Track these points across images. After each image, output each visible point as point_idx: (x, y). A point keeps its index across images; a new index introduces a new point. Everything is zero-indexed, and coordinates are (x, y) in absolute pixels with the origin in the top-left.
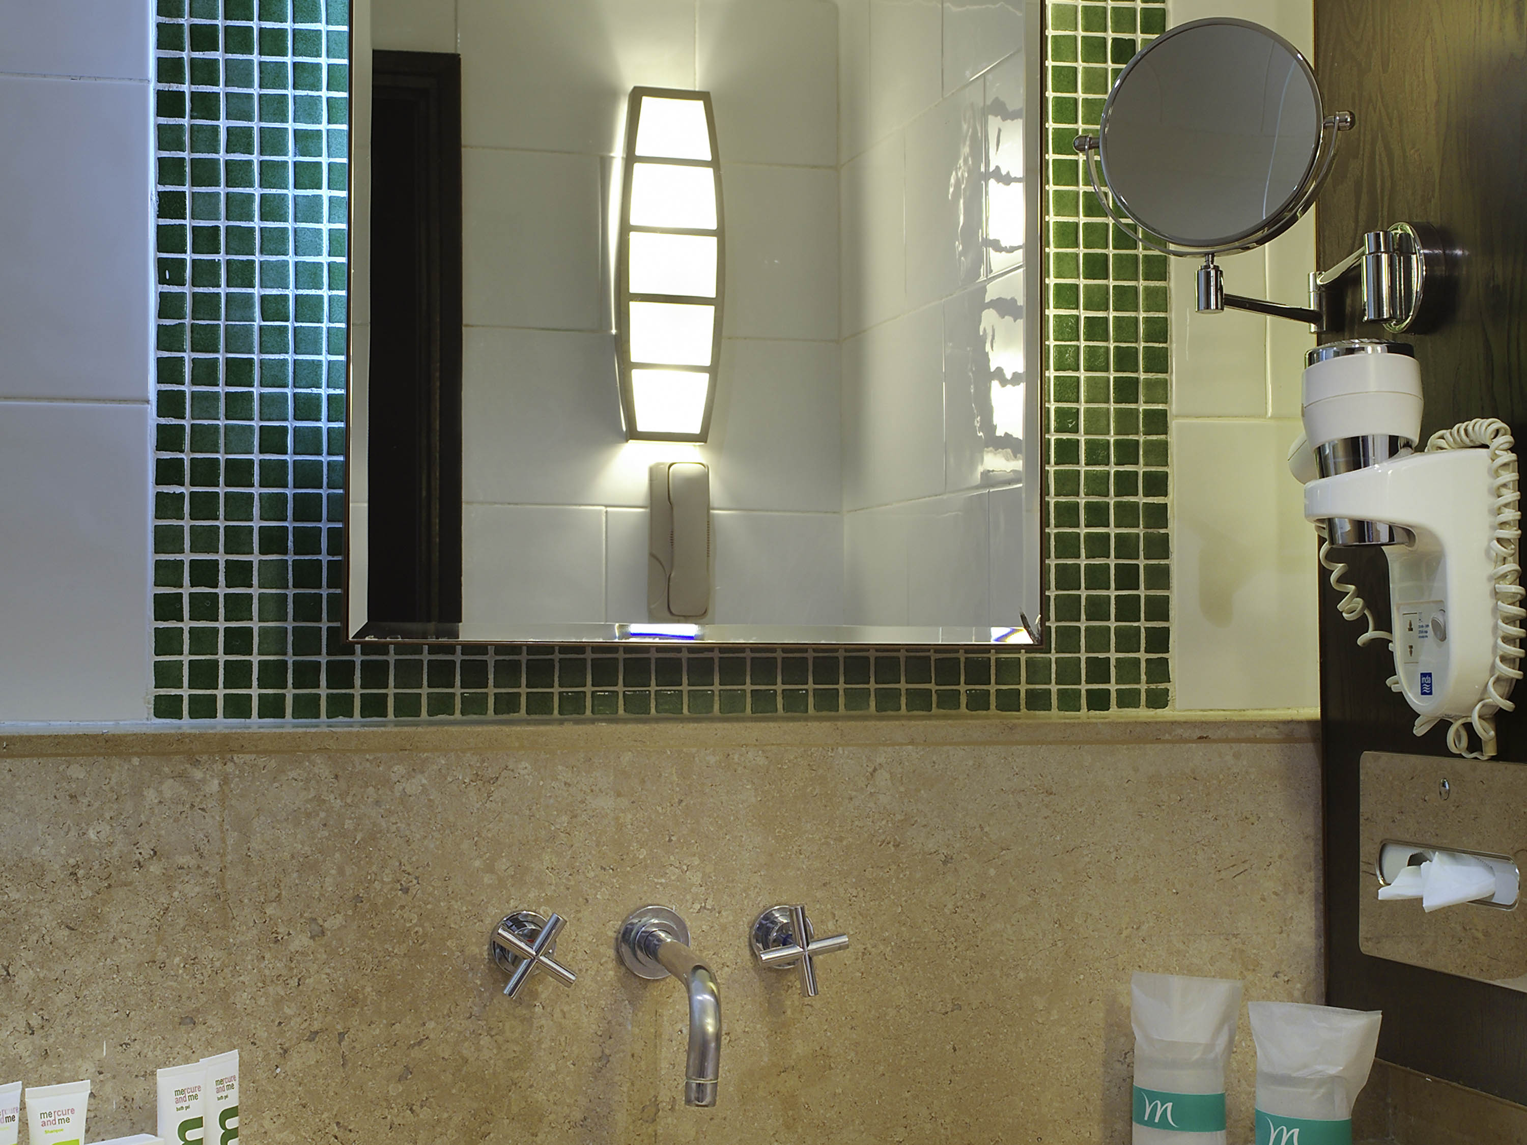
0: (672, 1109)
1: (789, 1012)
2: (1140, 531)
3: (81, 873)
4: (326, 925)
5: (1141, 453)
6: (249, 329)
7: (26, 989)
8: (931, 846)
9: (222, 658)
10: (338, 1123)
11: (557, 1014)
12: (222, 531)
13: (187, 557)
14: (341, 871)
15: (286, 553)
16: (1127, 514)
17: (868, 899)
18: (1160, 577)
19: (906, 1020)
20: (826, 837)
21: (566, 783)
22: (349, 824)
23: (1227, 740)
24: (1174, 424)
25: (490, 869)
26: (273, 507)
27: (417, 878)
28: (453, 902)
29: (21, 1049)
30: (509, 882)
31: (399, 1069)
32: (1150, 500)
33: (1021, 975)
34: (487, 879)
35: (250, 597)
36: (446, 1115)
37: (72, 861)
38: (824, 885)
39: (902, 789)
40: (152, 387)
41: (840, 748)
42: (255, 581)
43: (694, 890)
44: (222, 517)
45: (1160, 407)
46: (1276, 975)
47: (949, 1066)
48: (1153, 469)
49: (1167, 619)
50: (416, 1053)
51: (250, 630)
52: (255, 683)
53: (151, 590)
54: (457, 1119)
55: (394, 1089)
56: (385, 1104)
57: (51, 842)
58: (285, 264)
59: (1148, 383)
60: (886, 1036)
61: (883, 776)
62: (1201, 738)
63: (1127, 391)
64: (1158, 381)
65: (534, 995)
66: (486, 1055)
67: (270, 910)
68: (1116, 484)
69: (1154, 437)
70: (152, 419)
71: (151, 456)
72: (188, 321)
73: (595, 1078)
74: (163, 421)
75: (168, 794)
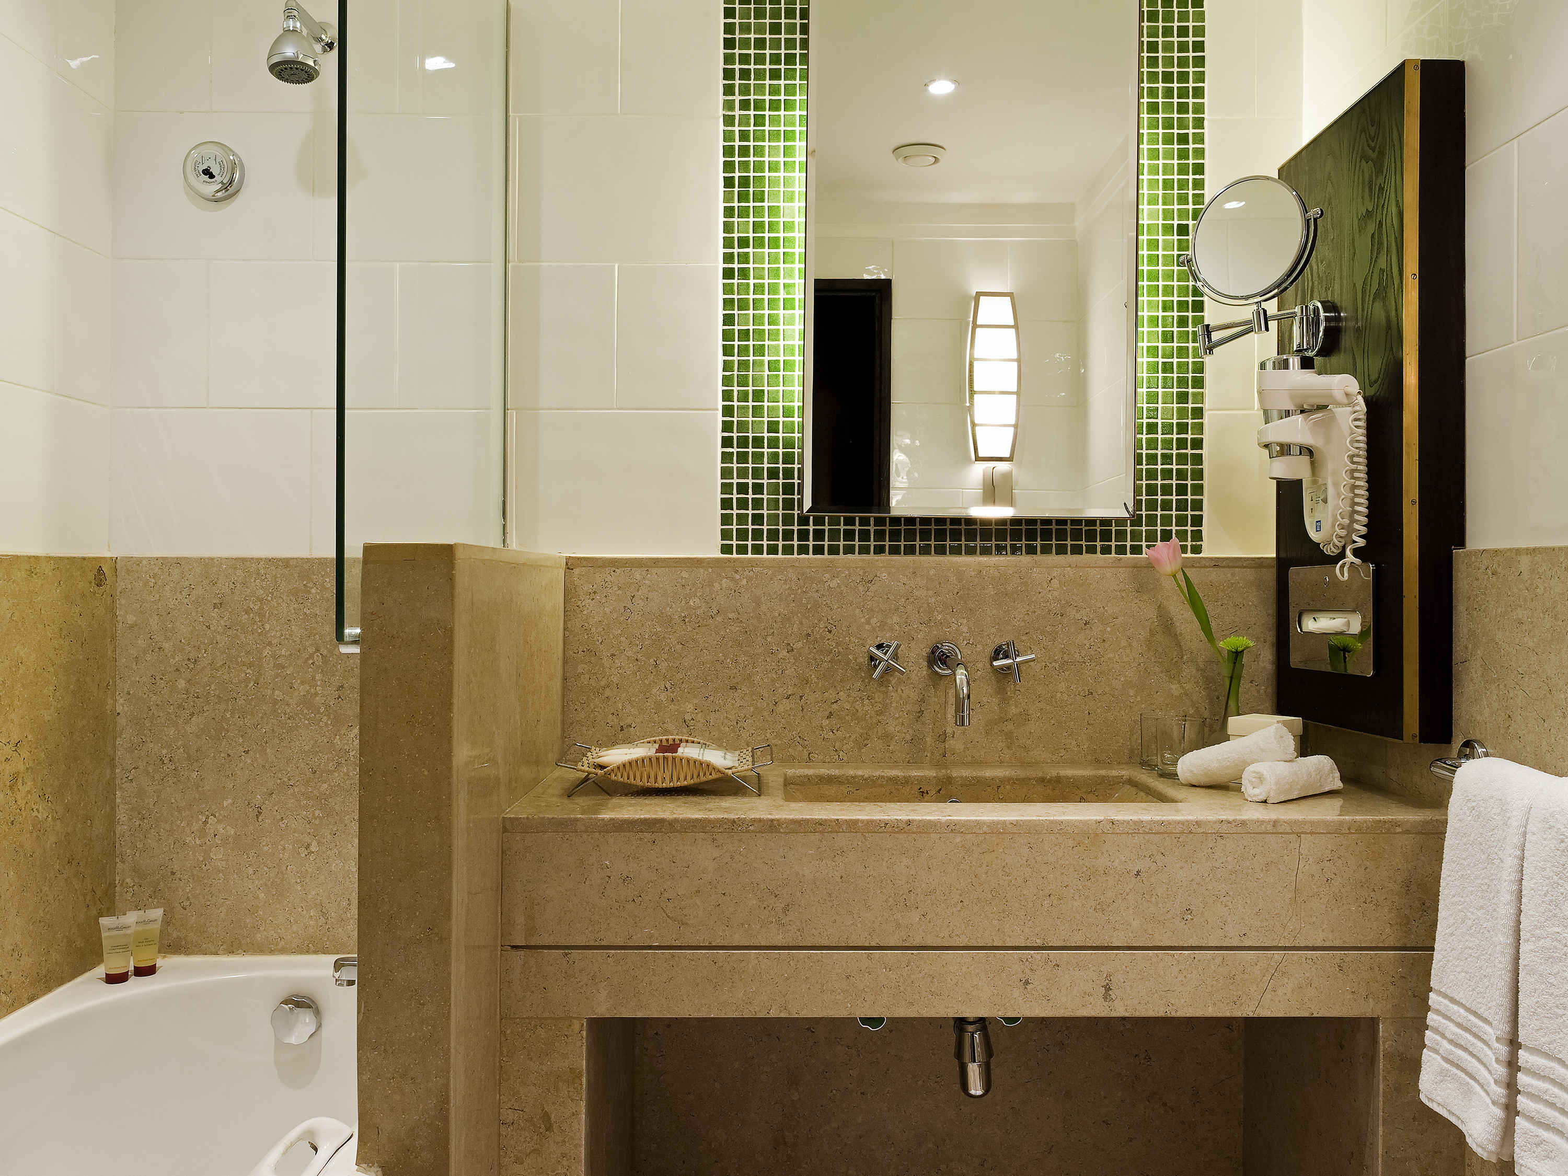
0: (953, 737)
1: (1009, 693)
2: (1189, 467)
3: (687, 620)
4: (794, 647)
5: (1189, 428)
6: (762, 376)
7: (664, 671)
8: (1078, 616)
9: (750, 527)
10: (800, 737)
11: (899, 690)
12: (750, 469)
13: (735, 481)
14: (801, 623)
15: (779, 479)
16: (1182, 459)
17: (1047, 641)
18: (1198, 489)
19: (1066, 699)
20: (1028, 611)
21: (904, 584)
22: (804, 601)
23: (1229, 567)
24: (1206, 414)
25: (868, 623)
26: (774, 458)
27: (835, 626)
28: (851, 638)
29: (662, 698)
30: (877, 629)
31: (827, 713)
32: (1194, 452)
33: (1122, 679)
34: (867, 627)
35: (763, 499)
36: (848, 735)
37: (683, 614)
38: (1027, 633)
39: (1065, 588)
40: (720, 404)
41: (1035, 569)
42: (765, 492)
43: (964, 635)
44: (750, 462)
45: (1200, 405)
46: (1251, 682)
47: (1086, 721)
48: (1196, 436)
49: (1201, 510)
50: (834, 706)
51: (763, 515)
52: (765, 538)
53: (719, 496)
54: (853, 737)
55: (825, 722)
56: (821, 729)
57: (674, 606)
58: (779, 346)
59: (1194, 394)
60: (1056, 706)
61: (1055, 583)
62: (1215, 565)
63: (1183, 398)
64: (1199, 393)
65: (889, 682)
66: (866, 708)
67: (769, 639)
68: (1177, 444)
69: (1196, 421)
70: (720, 418)
71: (719, 435)
72: (736, 373)
73: (917, 721)
74: (725, 419)
75: (724, 585)
